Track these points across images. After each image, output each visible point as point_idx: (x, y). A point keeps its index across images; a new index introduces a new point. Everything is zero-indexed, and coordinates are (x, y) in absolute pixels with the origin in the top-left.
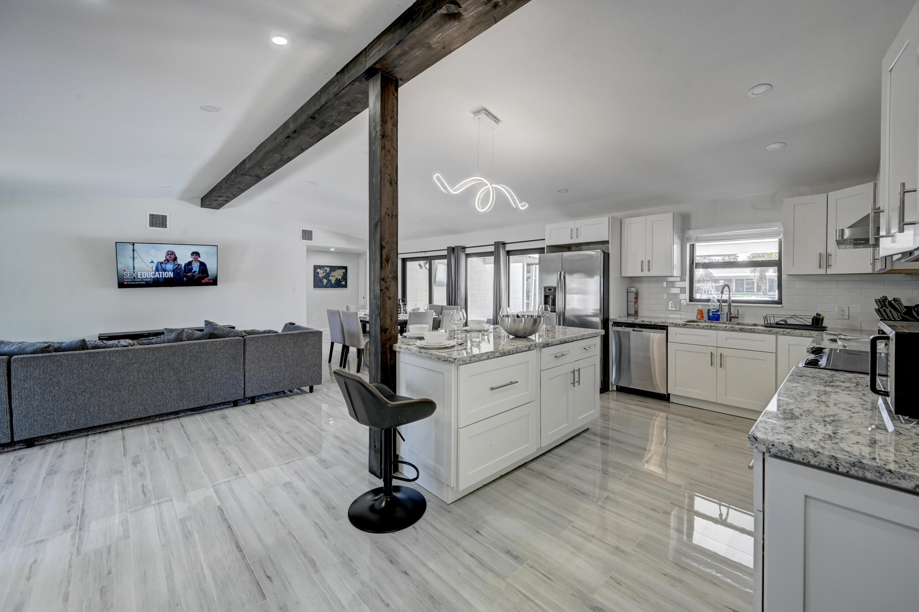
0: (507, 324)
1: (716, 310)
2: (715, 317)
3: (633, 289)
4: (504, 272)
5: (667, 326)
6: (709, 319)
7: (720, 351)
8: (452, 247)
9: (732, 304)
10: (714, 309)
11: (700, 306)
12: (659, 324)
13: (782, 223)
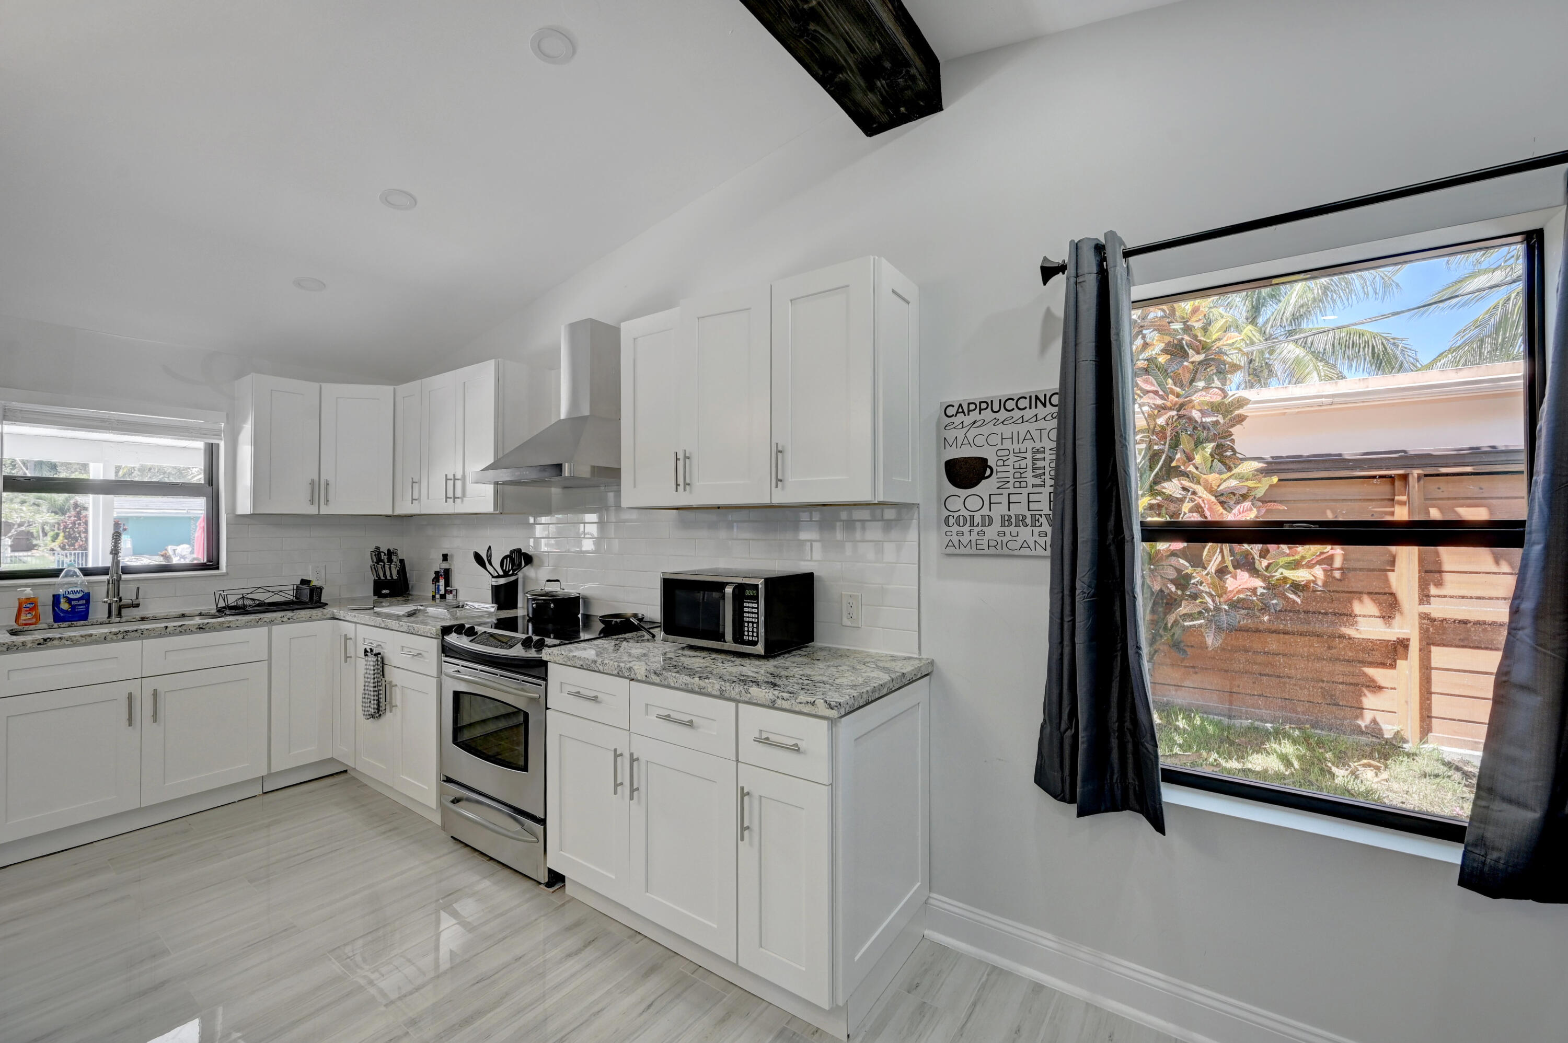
1: (78, 596)
2: (72, 612)
6: (58, 619)
7: (151, 684)
10: (71, 592)
11: (28, 590)
13: (227, 415)
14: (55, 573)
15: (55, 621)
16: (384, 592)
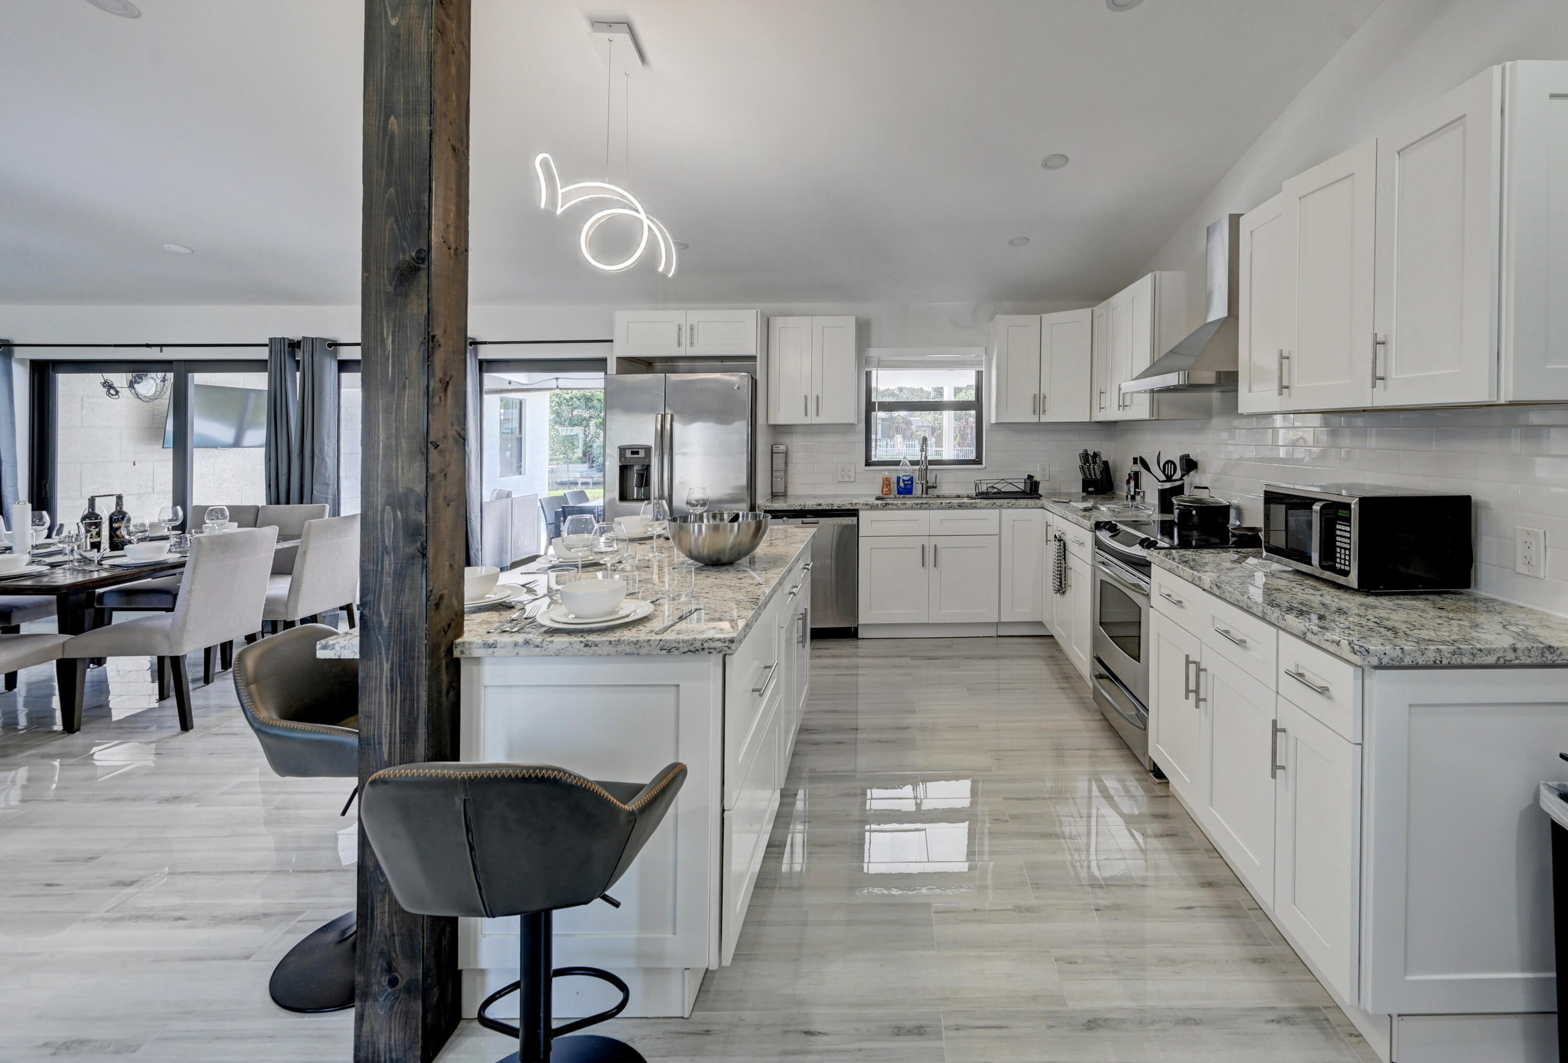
0: (697, 539)
1: (908, 478)
2: (906, 489)
3: (782, 448)
4: (475, 413)
5: (857, 510)
6: (899, 493)
7: (934, 541)
8: (289, 340)
9: (929, 466)
10: (905, 475)
11: (887, 473)
12: (845, 508)
13: (986, 348)
14: (897, 463)
15: (898, 494)
16: (1091, 489)
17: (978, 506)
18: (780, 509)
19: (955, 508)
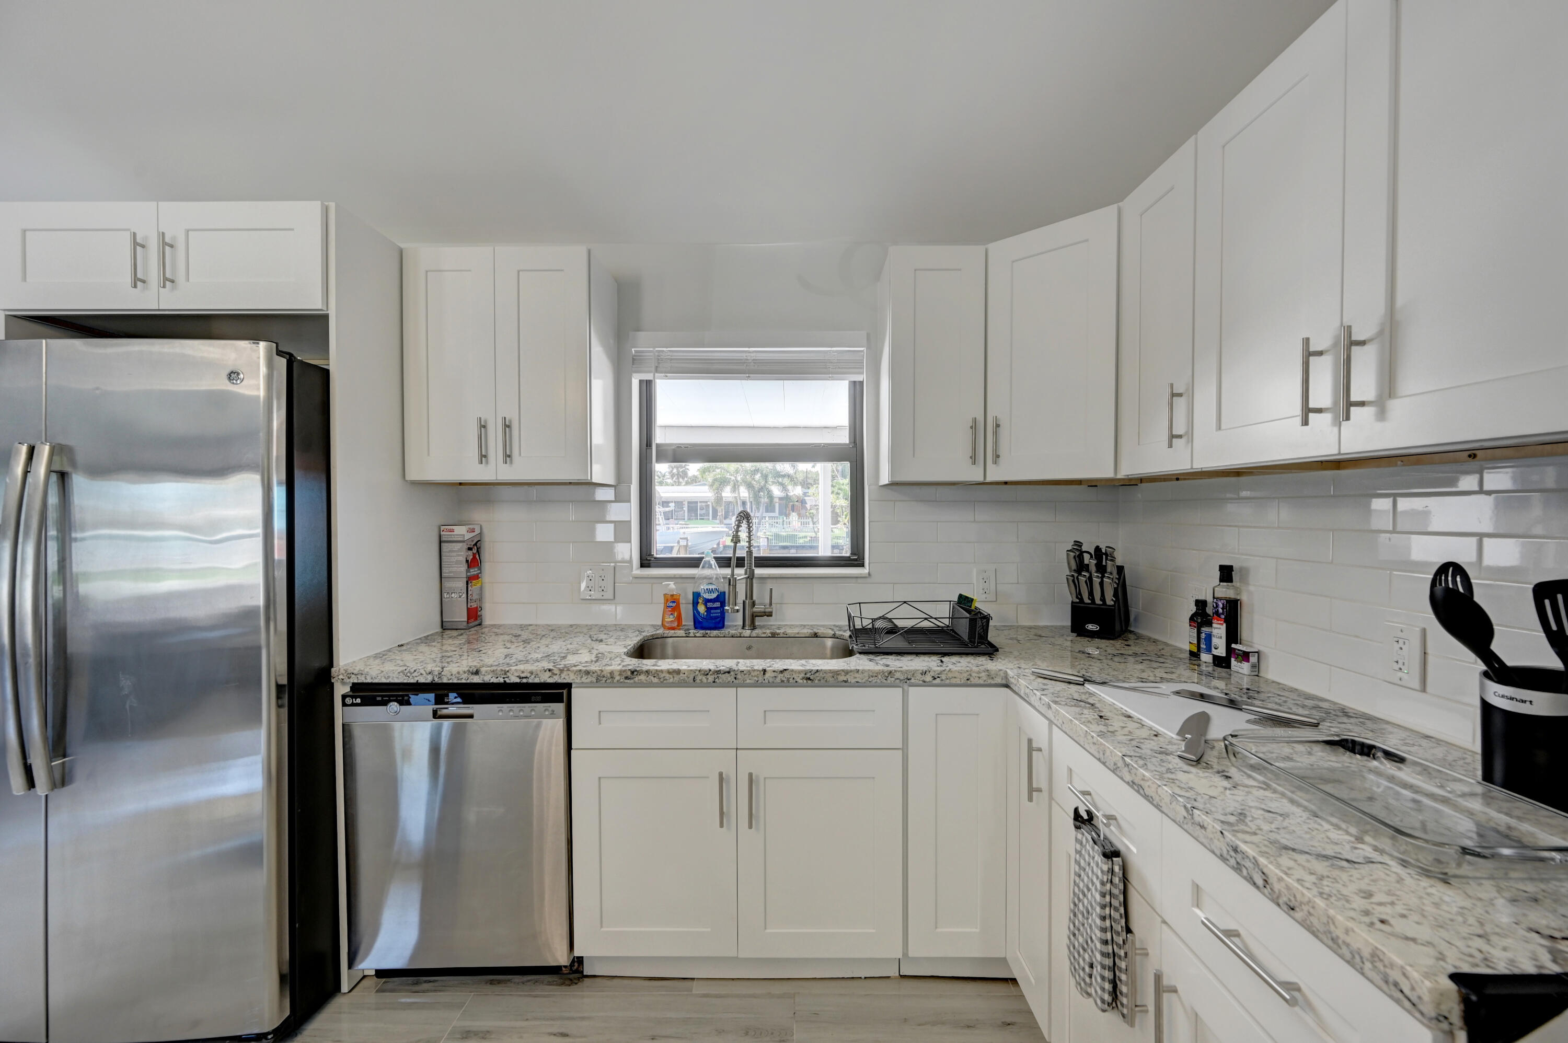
1: (714, 596)
2: (712, 617)
5: (569, 686)
6: (697, 624)
7: (746, 761)
9: (759, 571)
10: (710, 591)
11: (672, 585)
12: (537, 681)
13: (868, 335)
14: (694, 563)
15: (696, 628)
16: (1091, 627)
17: (851, 679)
18: (384, 681)
19: (796, 685)
